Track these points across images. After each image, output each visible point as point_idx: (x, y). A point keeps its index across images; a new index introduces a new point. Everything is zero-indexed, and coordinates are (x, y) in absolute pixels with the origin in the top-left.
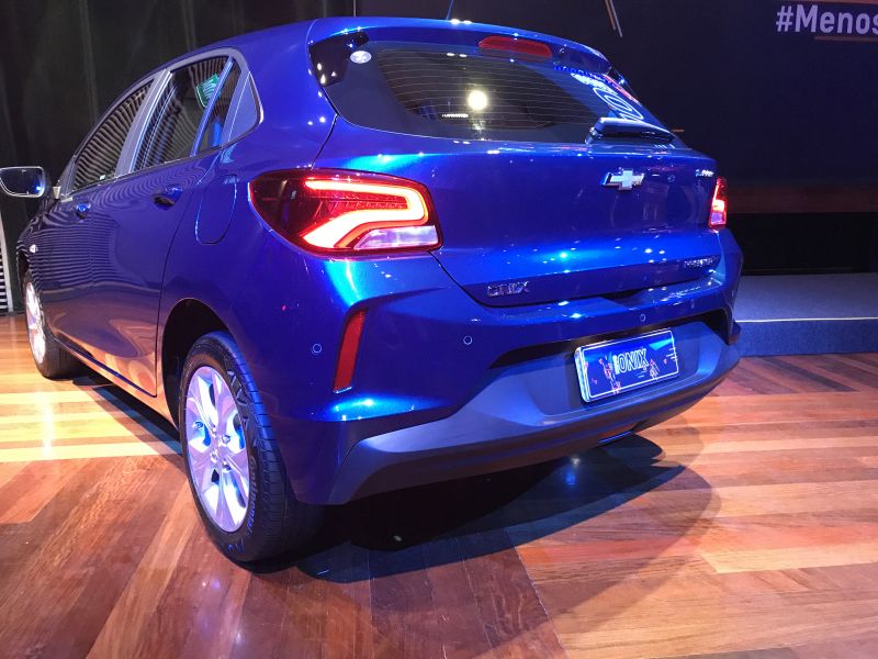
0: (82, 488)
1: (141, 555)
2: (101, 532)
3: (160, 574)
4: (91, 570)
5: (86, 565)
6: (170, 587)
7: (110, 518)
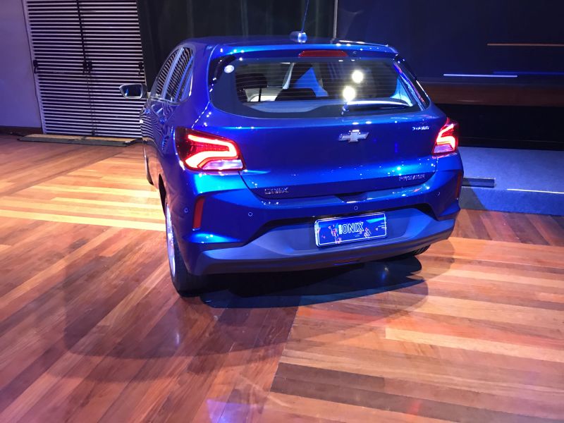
0: (137, 244)
1: (144, 279)
2: (134, 266)
3: (146, 289)
4: (123, 282)
5: (122, 280)
6: (147, 296)
7: (141, 260)
